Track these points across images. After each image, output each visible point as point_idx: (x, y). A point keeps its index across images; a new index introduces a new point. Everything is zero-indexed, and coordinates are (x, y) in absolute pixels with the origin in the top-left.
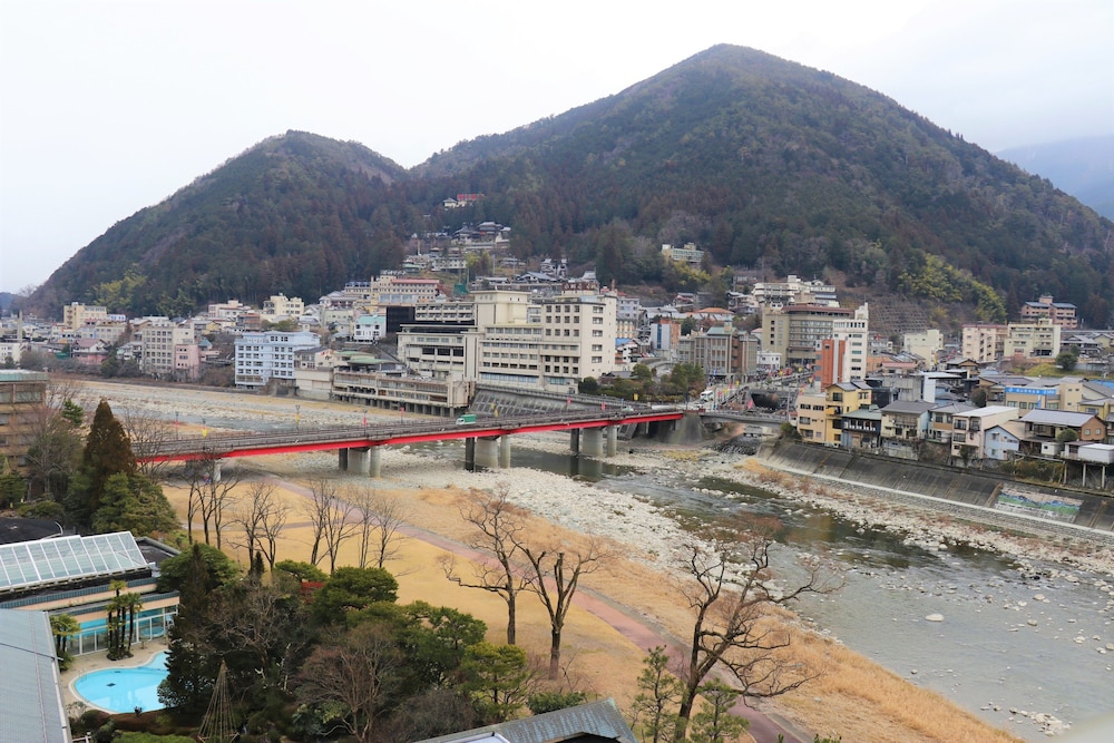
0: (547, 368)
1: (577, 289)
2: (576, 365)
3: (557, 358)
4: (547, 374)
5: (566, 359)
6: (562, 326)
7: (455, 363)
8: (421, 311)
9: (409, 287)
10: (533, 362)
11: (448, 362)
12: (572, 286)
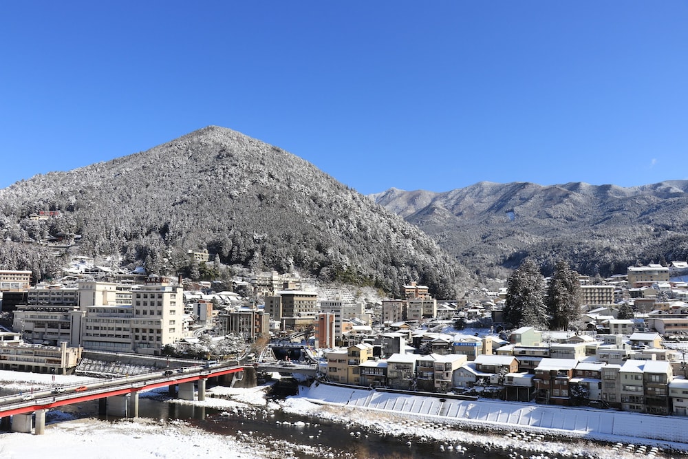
0: (137, 337)
1: (156, 282)
2: (158, 335)
3: (144, 331)
4: (137, 341)
5: (151, 331)
6: (148, 308)
7: (62, 334)
8: (33, 296)
9: (9, 276)
10: (126, 333)
11: (57, 333)
12: (152, 280)
